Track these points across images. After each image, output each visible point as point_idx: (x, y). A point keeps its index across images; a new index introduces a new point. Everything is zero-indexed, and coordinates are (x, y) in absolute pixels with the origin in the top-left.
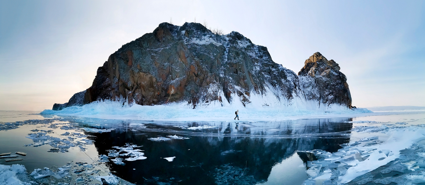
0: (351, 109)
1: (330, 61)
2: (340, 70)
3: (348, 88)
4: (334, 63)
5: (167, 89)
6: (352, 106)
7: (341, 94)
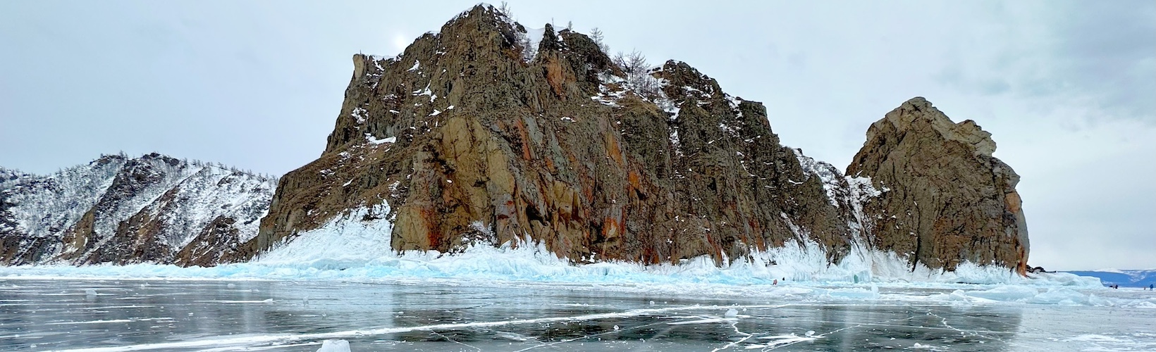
0: (1026, 276)
1: (960, 124)
2: (993, 151)
3: (1020, 209)
4: (974, 131)
5: (602, 224)
6: (1028, 267)
7: (992, 230)
